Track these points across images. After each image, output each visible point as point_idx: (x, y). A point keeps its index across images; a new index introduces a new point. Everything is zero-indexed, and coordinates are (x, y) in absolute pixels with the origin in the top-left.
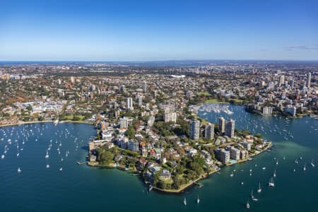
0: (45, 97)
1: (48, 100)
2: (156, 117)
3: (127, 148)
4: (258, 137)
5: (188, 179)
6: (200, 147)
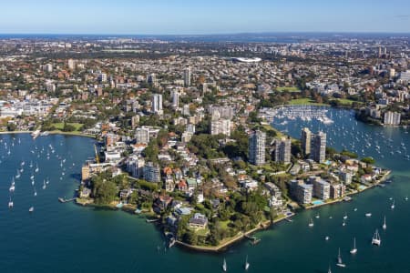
0: (23, 93)
1: (29, 97)
2: (198, 127)
3: (141, 177)
4: (368, 163)
5: (235, 230)
6: (263, 178)
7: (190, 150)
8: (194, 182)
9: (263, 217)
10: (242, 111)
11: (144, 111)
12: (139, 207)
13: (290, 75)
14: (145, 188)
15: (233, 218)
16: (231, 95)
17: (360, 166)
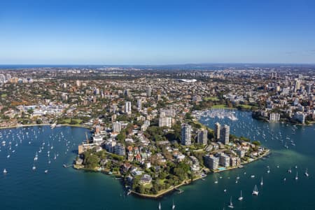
0: (48, 101)
1: (51, 103)
2: (151, 122)
3: (114, 152)
4: (256, 144)
5: (168, 185)
6: (189, 153)
7: (145, 136)
8: (146, 155)
9: (187, 177)
10: (181, 112)
11: (120, 112)
12: (111, 171)
13: (214, 90)
14: (116, 159)
15: (168, 178)
16: (175, 103)
17: (251, 146)
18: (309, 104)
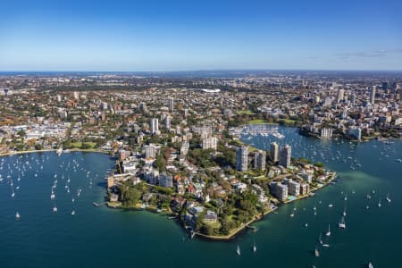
0: (41, 119)
1: (46, 122)
2: (190, 143)
3: (157, 184)
4: (319, 166)
5: (239, 222)
6: (250, 180)
7: (190, 161)
8: (200, 186)
9: (256, 211)
10: (217, 130)
11: (144, 132)
12: (159, 207)
13: (244, 103)
14: (162, 192)
15: (236, 213)
16: (206, 118)
17: (314, 169)
18: (359, 116)
